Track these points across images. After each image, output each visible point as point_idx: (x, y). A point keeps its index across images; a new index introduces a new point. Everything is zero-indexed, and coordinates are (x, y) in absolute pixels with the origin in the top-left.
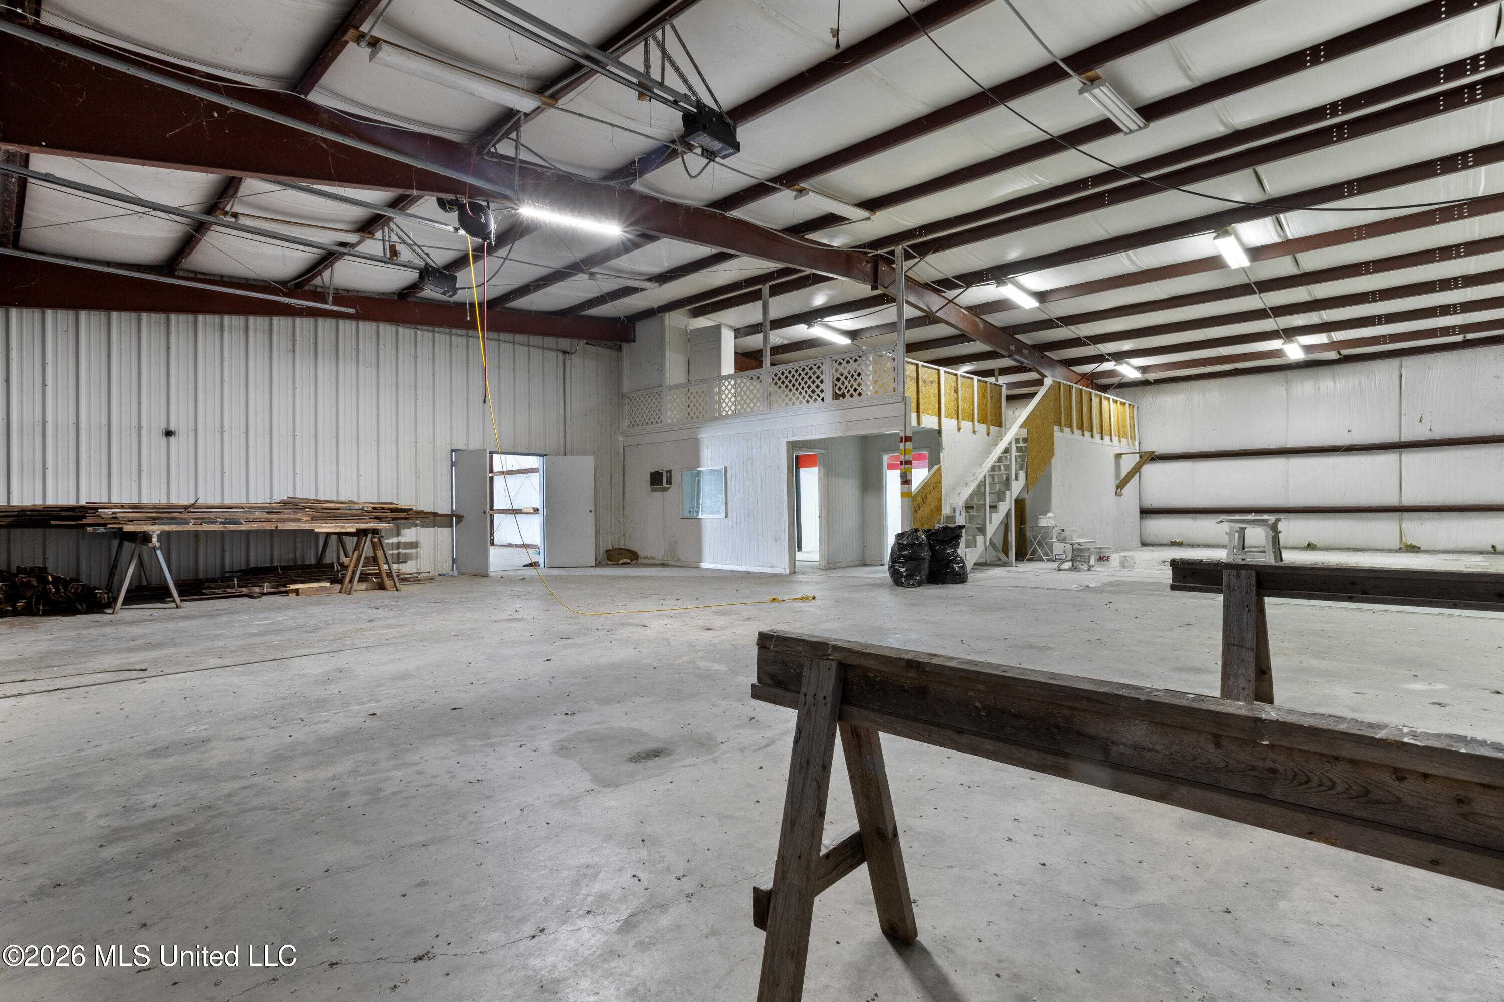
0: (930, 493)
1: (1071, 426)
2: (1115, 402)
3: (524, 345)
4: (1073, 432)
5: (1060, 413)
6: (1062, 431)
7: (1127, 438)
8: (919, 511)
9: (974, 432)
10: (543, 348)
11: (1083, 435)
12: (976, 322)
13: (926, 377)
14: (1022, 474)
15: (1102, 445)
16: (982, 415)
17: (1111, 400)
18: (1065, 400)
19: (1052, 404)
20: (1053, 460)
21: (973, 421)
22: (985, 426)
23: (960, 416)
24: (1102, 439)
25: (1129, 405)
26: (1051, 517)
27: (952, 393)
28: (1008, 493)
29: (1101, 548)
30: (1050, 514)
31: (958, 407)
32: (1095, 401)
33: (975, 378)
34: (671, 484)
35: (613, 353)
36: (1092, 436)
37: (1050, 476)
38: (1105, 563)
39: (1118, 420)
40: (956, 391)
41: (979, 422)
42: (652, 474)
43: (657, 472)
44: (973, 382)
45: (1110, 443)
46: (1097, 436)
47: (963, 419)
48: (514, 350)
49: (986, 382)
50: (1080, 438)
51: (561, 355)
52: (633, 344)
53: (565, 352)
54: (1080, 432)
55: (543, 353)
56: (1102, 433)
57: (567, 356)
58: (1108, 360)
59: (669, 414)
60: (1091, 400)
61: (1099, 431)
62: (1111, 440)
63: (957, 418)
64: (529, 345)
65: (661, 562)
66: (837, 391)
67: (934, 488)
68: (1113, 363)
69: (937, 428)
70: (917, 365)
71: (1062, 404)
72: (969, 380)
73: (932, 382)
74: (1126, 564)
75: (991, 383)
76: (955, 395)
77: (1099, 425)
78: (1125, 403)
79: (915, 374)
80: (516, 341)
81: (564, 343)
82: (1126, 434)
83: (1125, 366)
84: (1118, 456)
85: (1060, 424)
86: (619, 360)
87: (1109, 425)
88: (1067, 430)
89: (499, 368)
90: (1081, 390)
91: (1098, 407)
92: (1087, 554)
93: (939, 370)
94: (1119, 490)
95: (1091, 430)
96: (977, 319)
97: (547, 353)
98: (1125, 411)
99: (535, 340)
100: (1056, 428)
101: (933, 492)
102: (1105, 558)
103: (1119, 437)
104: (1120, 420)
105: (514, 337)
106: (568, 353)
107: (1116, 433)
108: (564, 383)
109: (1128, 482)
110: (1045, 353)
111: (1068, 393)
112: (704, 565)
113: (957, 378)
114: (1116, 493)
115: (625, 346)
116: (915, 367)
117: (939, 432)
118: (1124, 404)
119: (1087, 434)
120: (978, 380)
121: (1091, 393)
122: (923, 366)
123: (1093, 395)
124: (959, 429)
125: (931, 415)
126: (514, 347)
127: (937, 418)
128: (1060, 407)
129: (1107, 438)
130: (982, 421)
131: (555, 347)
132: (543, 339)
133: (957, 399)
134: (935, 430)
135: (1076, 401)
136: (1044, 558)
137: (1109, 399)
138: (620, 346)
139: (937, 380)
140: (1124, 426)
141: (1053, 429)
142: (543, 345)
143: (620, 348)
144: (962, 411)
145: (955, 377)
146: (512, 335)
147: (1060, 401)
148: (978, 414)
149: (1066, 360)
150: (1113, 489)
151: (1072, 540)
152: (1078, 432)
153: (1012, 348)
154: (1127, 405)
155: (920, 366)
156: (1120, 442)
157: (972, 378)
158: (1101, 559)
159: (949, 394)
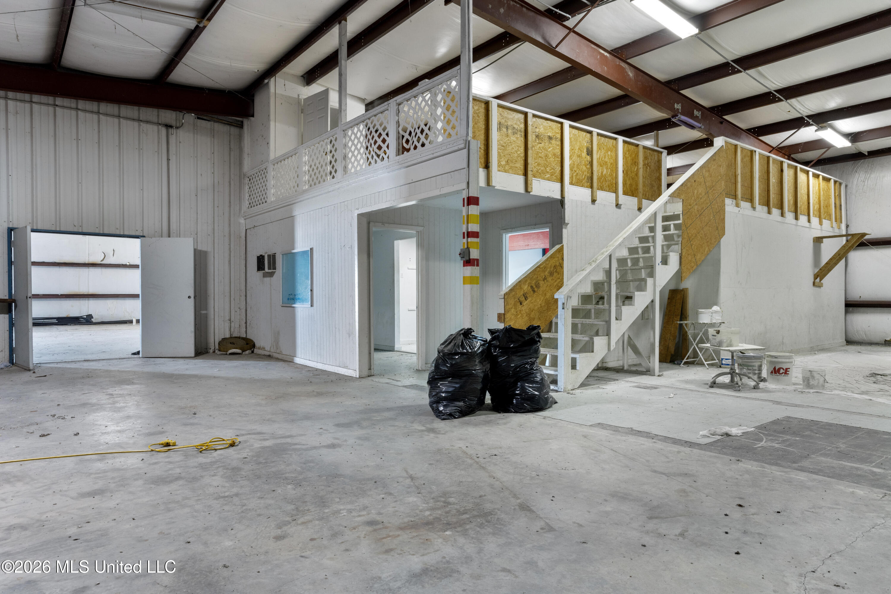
0: (545, 279)
1: (751, 200)
2: (816, 176)
3: (113, 116)
4: (754, 208)
5: (736, 183)
6: (737, 205)
7: (830, 219)
8: (525, 303)
9: (618, 206)
10: (139, 120)
11: (769, 212)
12: (624, 69)
13: (541, 130)
14: (674, 258)
15: (797, 225)
16: (631, 185)
17: (811, 174)
18: (743, 168)
19: (723, 170)
20: (723, 240)
21: (616, 191)
22: (635, 200)
23: (595, 185)
24: (796, 218)
25: (835, 182)
26: (716, 312)
27: (584, 154)
28: (650, 281)
29: (776, 357)
30: (715, 308)
31: (592, 173)
32: (788, 174)
33: (621, 139)
34: (275, 268)
35: (234, 130)
36: (782, 215)
37: (719, 261)
38: (783, 378)
39: (819, 198)
40: (590, 152)
41: (625, 193)
42: (258, 257)
43: (261, 255)
44: (617, 143)
45: (807, 224)
46: (790, 216)
47: (601, 188)
48: (99, 121)
49: (637, 145)
50: (765, 215)
51: (163, 130)
52: (252, 118)
53: (168, 126)
54: (765, 208)
55: (140, 125)
56: (796, 212)
57: (170, 130)
58: (808, 125)
59: (273, 191)
60: (782, 171)
61: (793, 209)
62: (809, 221)
63: (592, 187)
64: (119, 117)
65: (268, 353)
66: (405, 145)
67: (551, 274)
68: (814, 128)
69: (558, 197)
70: (526, 114)
71: (739, 171)
72: (611, 141)
73: (550, 138)
74: (812, 382)
75: (645, 148)
76: (589, 158)
77: (792, 202)
78: (830, 179)
79: (522, 126)
80: (101, 112)
81: (168, 116)
82: (830, 215)
83: (829, 130)
84: (818, 240)
85: (735, 197)
86: (240, 137)
87: (806, 203)
88: (746, 205)
89: (78, 139)
90: (768, 157)
91: (792, 181)
92: (757, 364)
93: (562, 123)
94: (818, 280)
95: (781, 207)
96: (623, 64)
97: (144, 126)
98: (829, 189)
99: (127, 110)
100: (728, 201)
101: (550, 279)
102: (782, 371)
103: (820, 217)
104: (822, 198)
105: (99, 106)
106: (171, 127)
107: (817, 213)
108: (168, 160)
109: (829, 270)
110: (726, 117)
111: (748, 159)
112: (298, 360)
113: (592, 136)
114: (814, 284)
115: (246, 122)
116: (522, 116)
117: (562, 202)
118: (828, 180)
119: (776, 212)
120: (624, 142)
121: (782, 162)
122: (534, 116)
123: (785, 166)
124: (593, 201)
125: (548, 179)
126: (99, 118)
127: (558, 185)
128: (736, 176)
129: (803, 219)
130: (630, 191)
131: (155, 120)
132: (139, 110)
133: (591, 163)
134: (557, 200)
135: (760, 171)
136: (706, 363)
137: (807, 172)
138: (242, 122)
139: (559, 136)
140: (828, 206)
141: (723, 201)
142: (139, 117)
143: (241, 126)
144: (599, 179)
145: (589, 135)
146: (95, 104)
147: (735, 168)
148: (624, 184)
149: (754, 129)
150: (810, 279)
151: (731, 345)
152: (761, 210)
153: (678, 106)
154: (832, 181)
155: (530, 116)
156: (821, 223)
157: (616, 139)
158: (775, 371)
159: (579, 156)
